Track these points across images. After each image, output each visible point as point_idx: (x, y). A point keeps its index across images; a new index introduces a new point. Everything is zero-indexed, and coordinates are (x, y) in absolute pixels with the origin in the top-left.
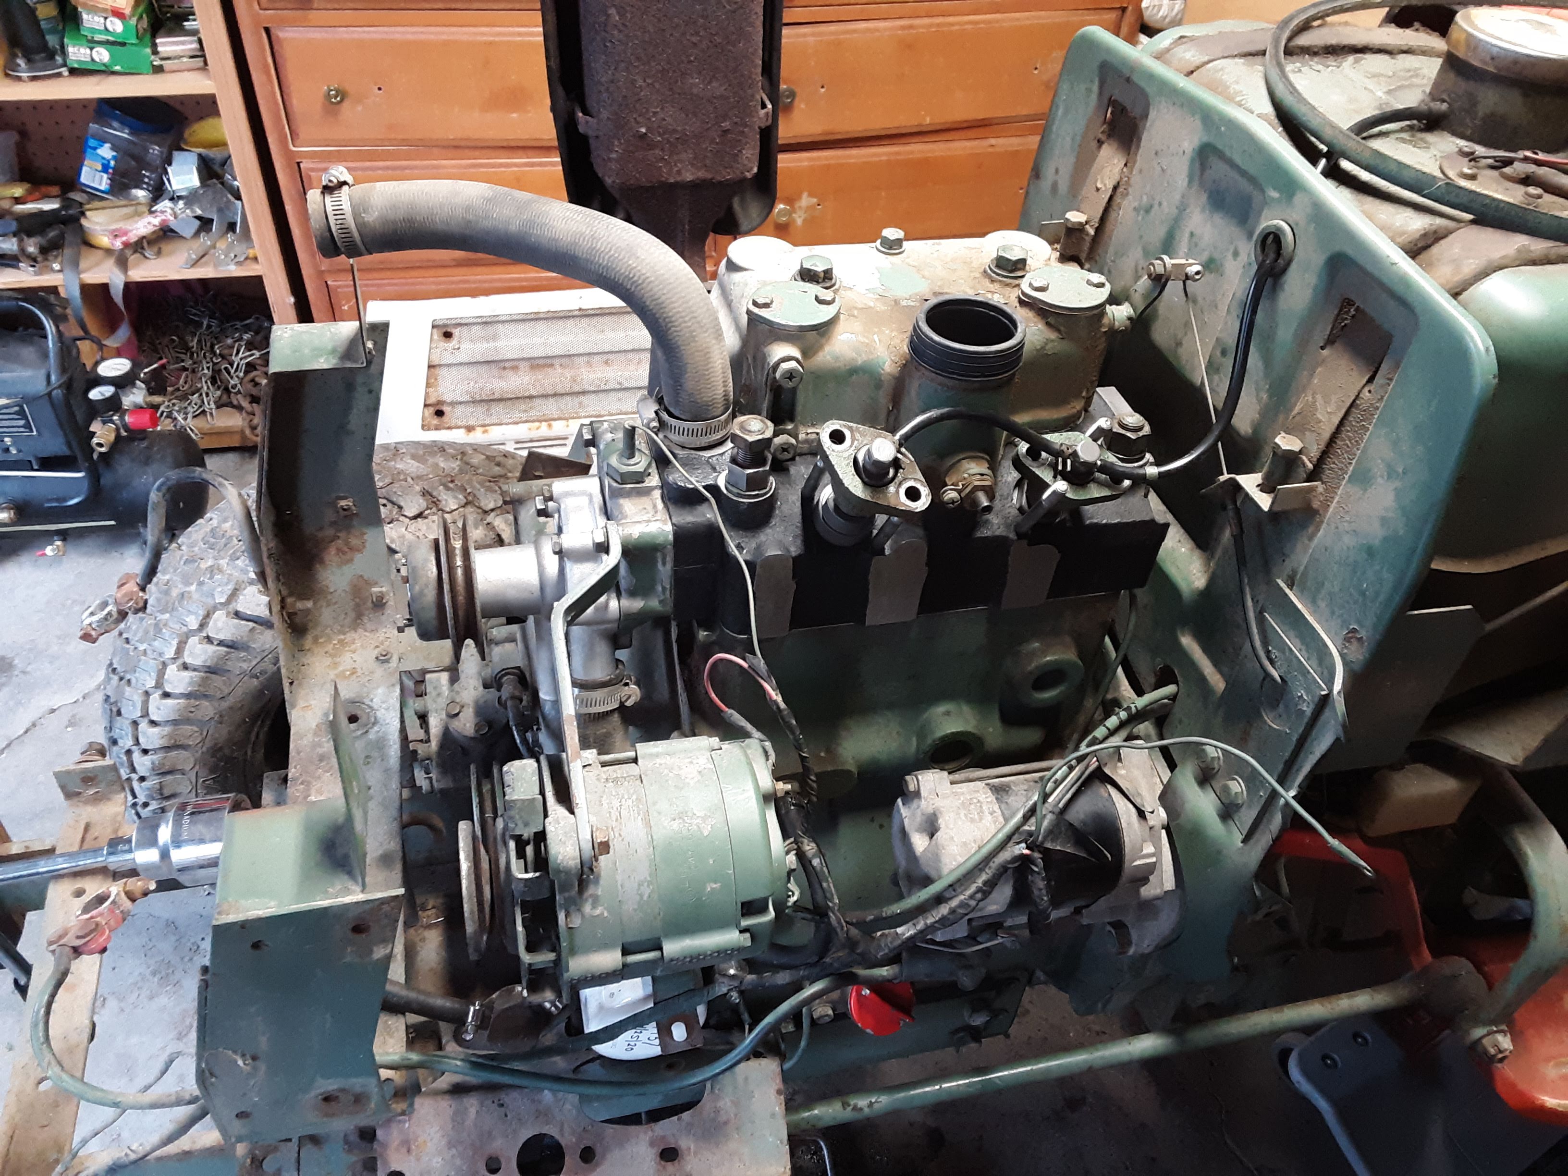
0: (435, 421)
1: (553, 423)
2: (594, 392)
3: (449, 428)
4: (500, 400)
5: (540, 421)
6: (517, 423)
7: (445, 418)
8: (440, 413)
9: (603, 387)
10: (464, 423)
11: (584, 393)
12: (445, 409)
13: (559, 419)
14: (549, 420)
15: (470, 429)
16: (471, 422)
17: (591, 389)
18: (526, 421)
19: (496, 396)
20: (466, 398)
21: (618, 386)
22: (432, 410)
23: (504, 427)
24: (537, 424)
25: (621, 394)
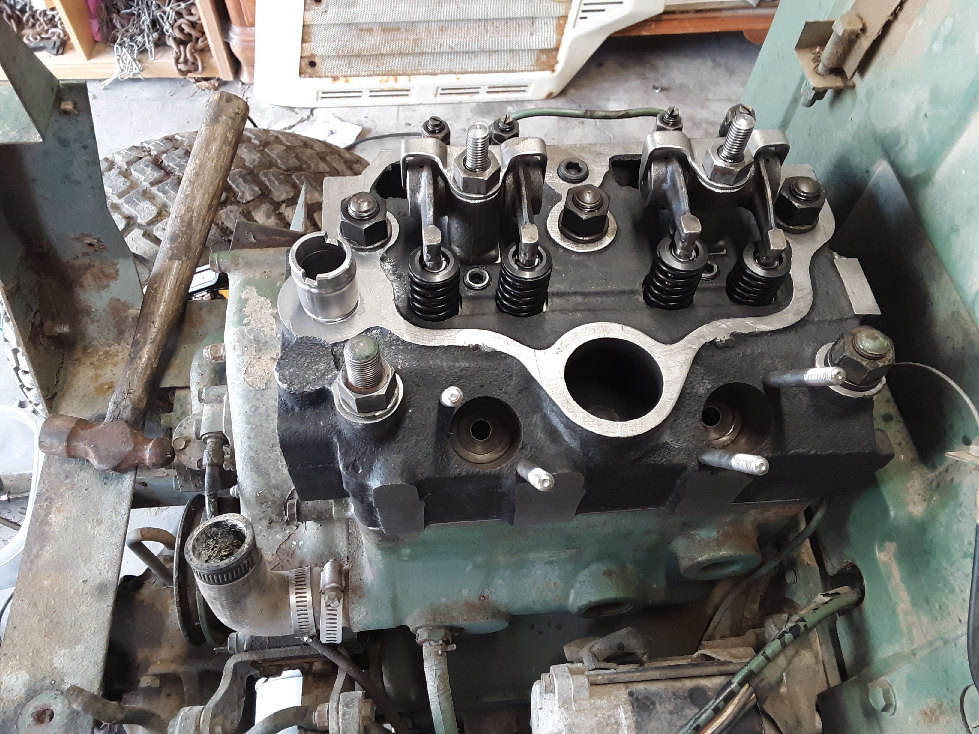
0: (310, 70)
1: (399, 77)
2: (431, 53)
3: (319, 77)
4: (358, 56)
5: (388, 75)
6: (370, 76)
7: (317, 68)
8: (313, 64)
9: (437, 50)
10: (330, 74)
11: (423, 54)
12: (317, 60)
13: (404, 74)
14: (395, 75)
15: (335, 78)
16: (335, 74)
17: (429, 50)
18: (378, 75)
19: (356, 53)
20: (332, 53)
21: (449, 50)
22: (307, 61)
23: (361, 78)
24: (386, 77)
25: (451, 57)
